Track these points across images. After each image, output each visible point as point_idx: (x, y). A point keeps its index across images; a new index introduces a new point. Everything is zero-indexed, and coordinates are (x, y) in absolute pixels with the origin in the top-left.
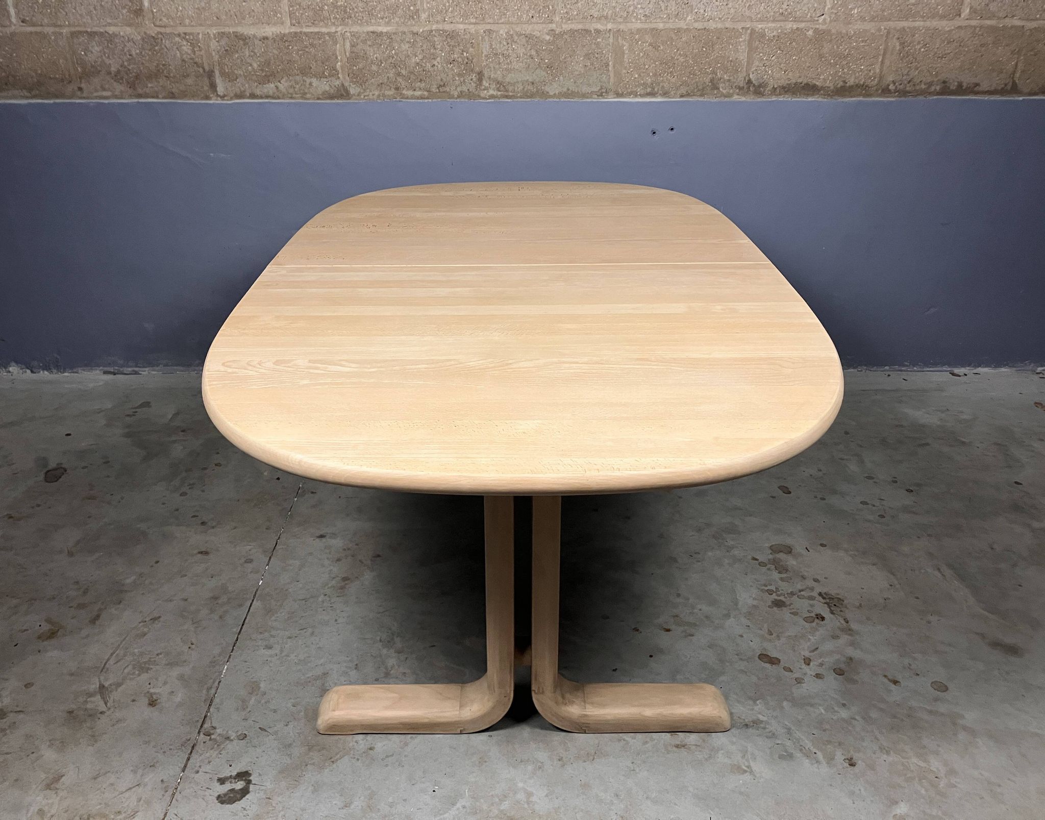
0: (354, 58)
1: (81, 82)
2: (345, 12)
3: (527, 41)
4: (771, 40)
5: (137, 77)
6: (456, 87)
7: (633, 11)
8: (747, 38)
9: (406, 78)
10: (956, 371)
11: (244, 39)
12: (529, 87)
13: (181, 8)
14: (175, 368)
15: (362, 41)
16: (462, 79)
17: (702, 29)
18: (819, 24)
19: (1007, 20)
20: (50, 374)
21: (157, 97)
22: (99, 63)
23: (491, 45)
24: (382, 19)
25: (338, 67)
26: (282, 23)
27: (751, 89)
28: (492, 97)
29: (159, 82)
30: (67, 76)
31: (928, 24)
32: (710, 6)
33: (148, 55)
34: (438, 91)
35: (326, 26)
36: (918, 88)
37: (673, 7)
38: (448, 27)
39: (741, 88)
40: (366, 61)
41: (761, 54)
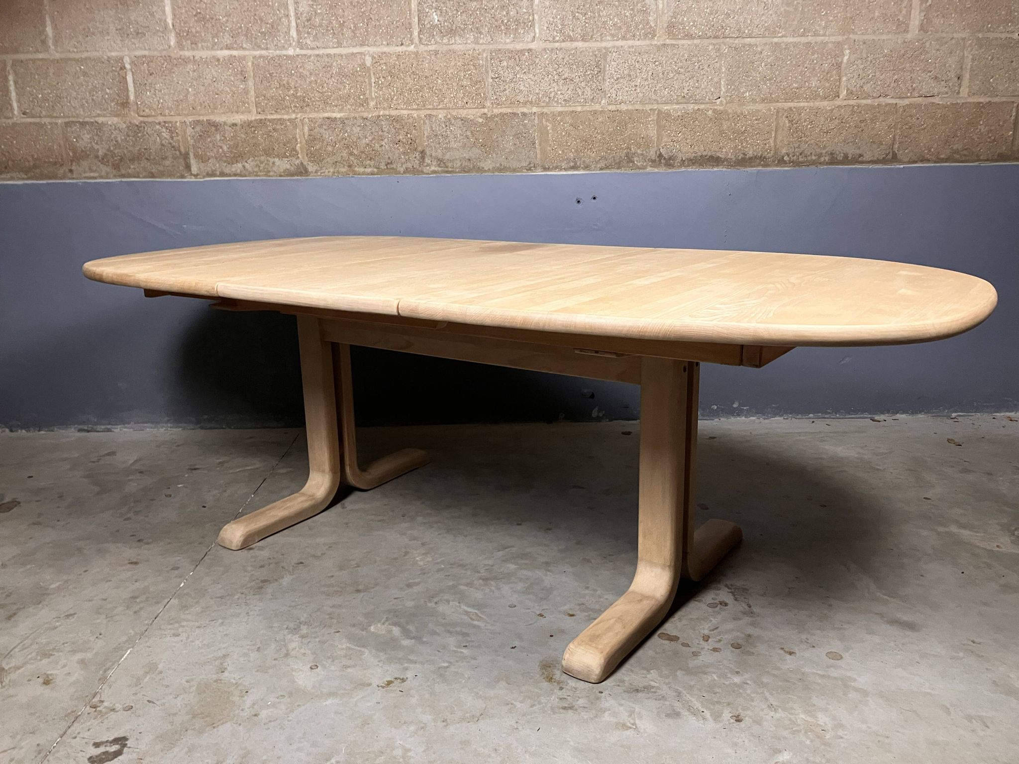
0: (312, 140)
1: (71, 164)
2: (304, 101)
3: (463, 124)
4: (676, 120)
5: (121, 159)
6: (402, 164)
7: (554, 97)
8: (655, 118)
9: (358, 157)
10: (877, 418)
11: (216, 126)
12: (466, 164)
13: (161, 101)
14: (146, 425)
15: (318, 126)
16: (407, 157)
17: (615, 111)
18: (717, 105)
19: (881, 99)
20: (27, 432)
21: (138, 177)
22: (88, 148)
23: (432, 127)
24: (336, 106)
25: (297, 148)
26: (249, 112)
27: (662, 161)
28: (434, 172)
29: (140, 164)
30: (60, 160)
31: (811, 104)
32: (621, 91)
33: (132, 141)
34: (385, 168)
35: (288, 113)
36: (809, 158)
37: (588, 91)
38: (393, 113)
39: (653, 161)
40: (323, 143)
41: (669, 132)
